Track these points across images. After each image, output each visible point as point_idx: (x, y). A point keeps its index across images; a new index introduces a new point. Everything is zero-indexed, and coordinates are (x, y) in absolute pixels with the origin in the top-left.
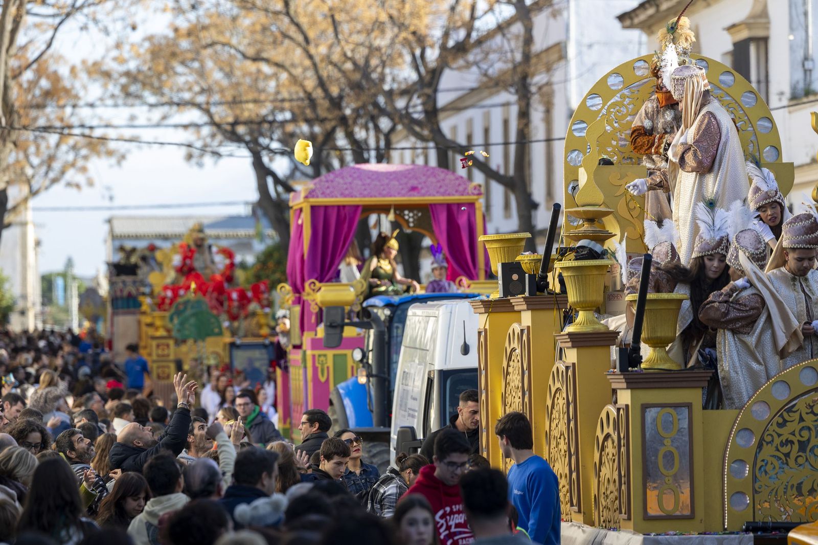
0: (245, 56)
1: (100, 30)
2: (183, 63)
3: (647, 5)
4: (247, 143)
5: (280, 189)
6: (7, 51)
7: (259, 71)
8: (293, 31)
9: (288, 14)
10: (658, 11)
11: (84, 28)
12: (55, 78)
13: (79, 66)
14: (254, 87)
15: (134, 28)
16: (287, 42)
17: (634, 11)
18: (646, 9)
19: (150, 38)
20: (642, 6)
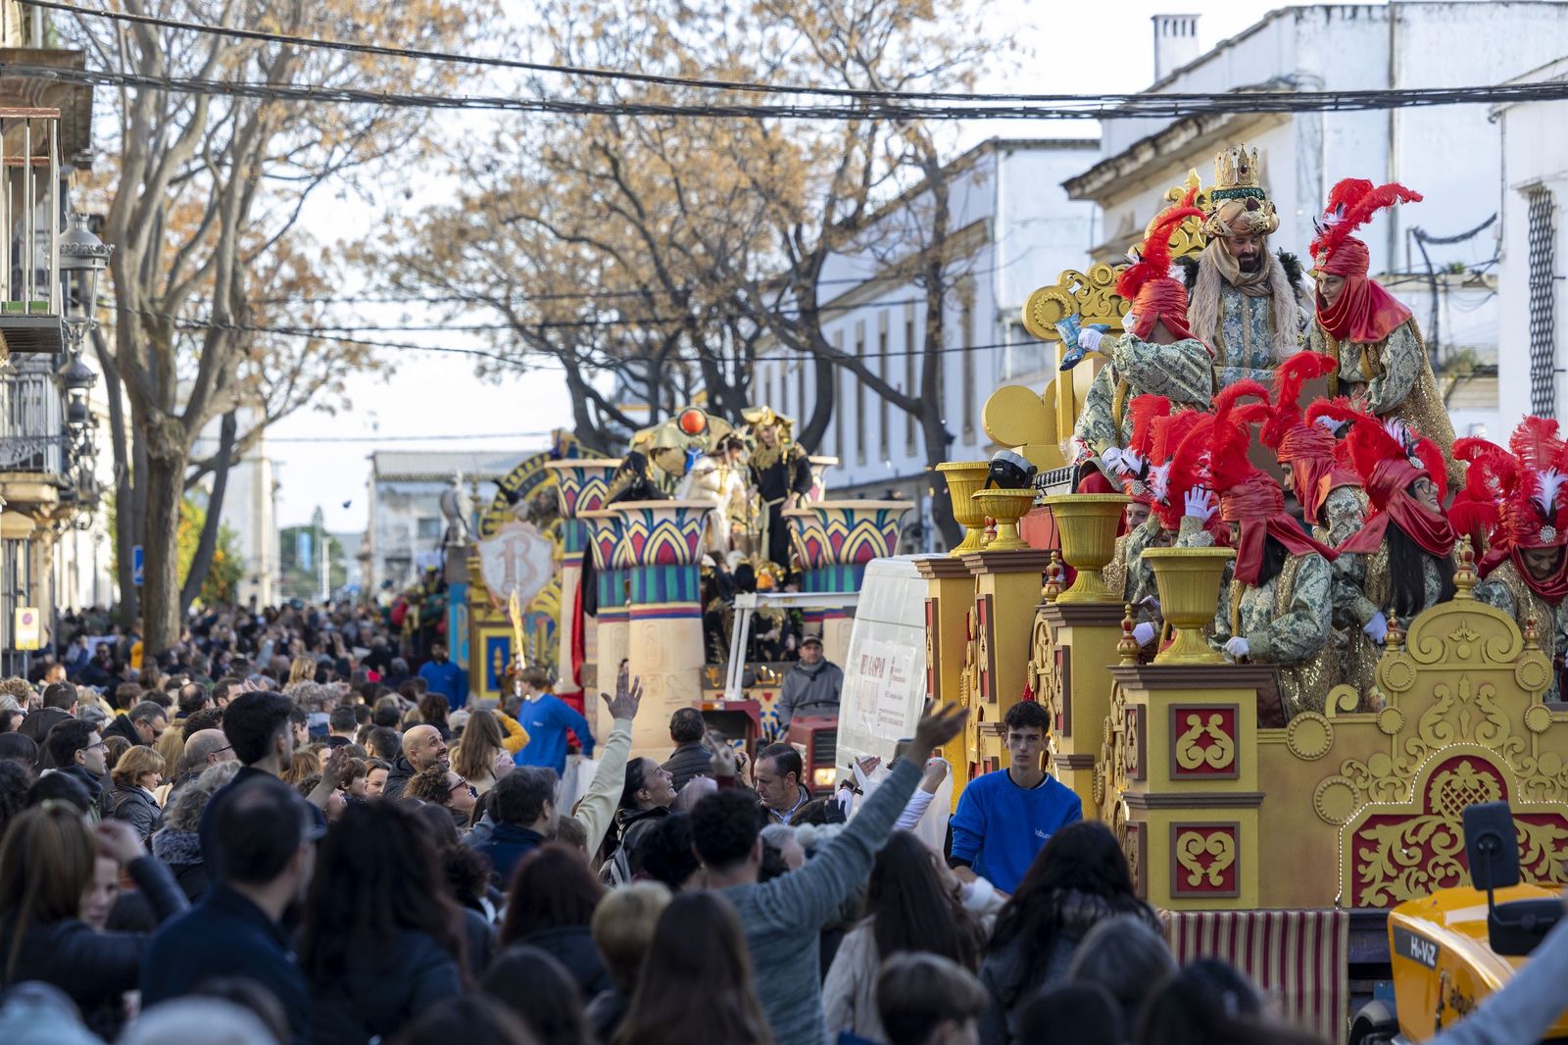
0: (558, 235)
1: (363, 198)
2: (474, 243)
3: (1103, 169)
4: (560, 353)
5: (604, 415)
6: (237, 225)
7: (576, 255)
8: (623, 202)
9: (616, 178)
10: (1117, 176)
11: (342, 195)
12: (301, 264)
13: (334, 248)
14: (571, 276)
15: (408, 195)
16: (615, 215)
17: (1086, 175)
18: (1101, 173)
19: (430, 210)
20: (1097, 169)
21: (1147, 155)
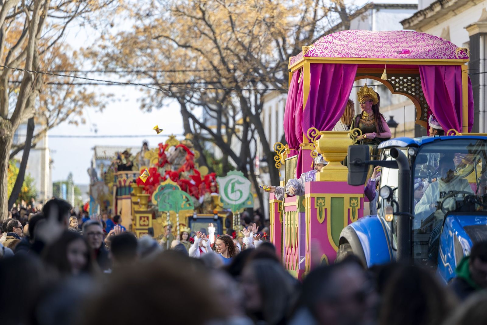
0: (179, 46)
1: (92, 26)
2: (141, 49)
3: (419, 15)
4: (178, 98)
5: (197, 126)
6: (36, 36)
7: (186, 55)
8: (207, 30)
9: (203, 19)
10: (425, 18)
11: (82, 25)
12: (64, 57)
13: (79, 51)
14: (183, 63)
15: (112, 26)
16: (203, 36)
17: (411, 18)
18: (418, 17)
19: (121, 34)
20: (416, 15)
21: (438, 8)
